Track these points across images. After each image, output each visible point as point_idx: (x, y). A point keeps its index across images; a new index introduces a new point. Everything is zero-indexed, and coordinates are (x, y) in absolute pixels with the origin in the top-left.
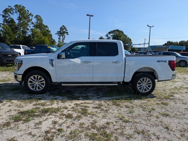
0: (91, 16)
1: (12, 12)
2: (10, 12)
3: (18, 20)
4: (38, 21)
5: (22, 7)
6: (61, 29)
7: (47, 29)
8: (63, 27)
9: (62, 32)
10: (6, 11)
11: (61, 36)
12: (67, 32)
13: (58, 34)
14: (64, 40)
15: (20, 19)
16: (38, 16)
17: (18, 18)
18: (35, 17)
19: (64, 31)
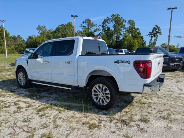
0: (174, 8)
1: (109, 22)
2: (108, 22)
3: (113, 27)
4: (131, 26)
5: (117, 16)
6: (154, 29)
7: (138, 31)
8: (156, 27)
9: (155, 32)
10: (104, 22)
11: (153, 37)
12: (160, 31)
13: (150, 35)
14: (156, 40)
15: (114, 26)
16: (131, 20)
17: (113, 26)
18: (128, 22)
19: (157, 32)
